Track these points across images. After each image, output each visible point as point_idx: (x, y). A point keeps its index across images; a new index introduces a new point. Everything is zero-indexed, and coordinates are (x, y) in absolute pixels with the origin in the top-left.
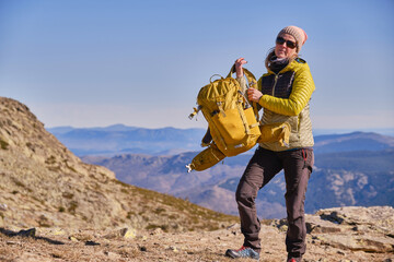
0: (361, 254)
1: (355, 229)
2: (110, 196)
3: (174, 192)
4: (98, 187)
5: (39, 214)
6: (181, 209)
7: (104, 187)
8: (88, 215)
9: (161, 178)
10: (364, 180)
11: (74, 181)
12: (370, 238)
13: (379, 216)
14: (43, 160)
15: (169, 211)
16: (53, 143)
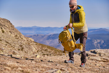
0: (102, 62)
1: (100, 55)
2: (32, 46)
3: (50, 45)
4: (29, 43)
5: (13, 51)
6: (52, 50)
7: (31, 43)
8: (26, 51)
9: (47, 41)
10: (103, 42)
11: (22, 42)
12: (104, 58)
13: (107, 52)
14: (14, 36)
15: (49, 50)
16: (17, 31)
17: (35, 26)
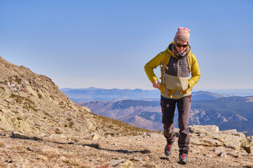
0: (202, 147)
1: (199, 136)
2: (88, 120)
3: (117, 118)
4: (83, 115)
5: (56, 128)
6: (120, 126)
7: (85, 116)
8: (78, 128)
9: (111, 112)
10: (204, 113)
11: (72, 113)
12: (205, 139)
13: (210, 130)
14: (58, 103)
15: (115, 126)
16: (62, 96)
17: (93, 88)
